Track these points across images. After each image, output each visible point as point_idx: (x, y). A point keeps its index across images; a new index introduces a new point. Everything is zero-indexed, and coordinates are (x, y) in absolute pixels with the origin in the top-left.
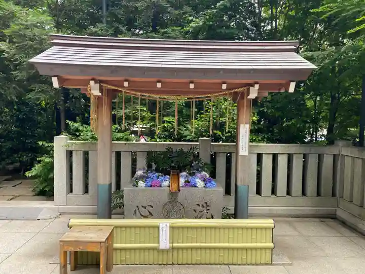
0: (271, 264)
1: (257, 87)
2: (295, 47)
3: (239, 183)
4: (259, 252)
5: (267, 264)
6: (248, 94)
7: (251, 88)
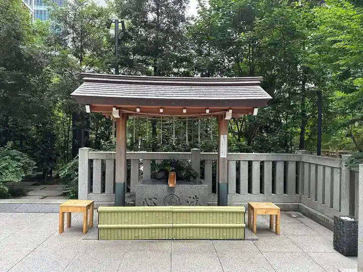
0: (244, 239)
1: (231, 111)
2: (260, 82)
3: (220, 182)
4: (235, 230)
5: (241, 240)
6: (225, 117)
7: (227, 112)
